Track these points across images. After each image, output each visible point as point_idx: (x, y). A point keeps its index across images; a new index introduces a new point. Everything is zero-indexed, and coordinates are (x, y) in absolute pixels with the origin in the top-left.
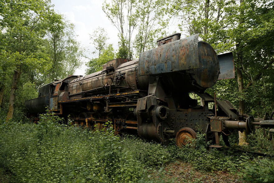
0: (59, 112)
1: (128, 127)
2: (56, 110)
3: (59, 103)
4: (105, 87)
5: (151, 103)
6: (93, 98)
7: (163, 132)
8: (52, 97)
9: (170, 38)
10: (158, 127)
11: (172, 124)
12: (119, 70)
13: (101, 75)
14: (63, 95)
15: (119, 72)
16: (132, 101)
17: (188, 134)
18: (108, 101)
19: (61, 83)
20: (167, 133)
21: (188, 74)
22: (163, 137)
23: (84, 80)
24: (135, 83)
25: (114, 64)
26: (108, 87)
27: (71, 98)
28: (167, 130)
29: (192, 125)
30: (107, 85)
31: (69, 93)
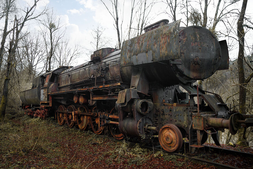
0: (48, 104)
1: (111, 122)
2: (46, 102)
3: (48, 95)
4: (92, 78)
5: (131, 96)
6: (78, 91)
7: (144, 128)
8: (42, 89)
9: (157, 25)
10: (138, 123)
11: (156, 119)
12: (104, 61)
13: (88, 66)
14: (52, 87)
15: (105, 62)
16: (113, 94)
17: (171, 131)
18: (92, 94)
19: (50, 74)
20: (148, 129)
21: (172, 65)
22: (144, 134)
23: (73, 71)
24: (119, 74)
25: (100, 54)
26: (93, 79)
27: (61, 89)
28: (149, 126)
29: (176, 121)
30: (93, 76)
31: (59, 85)
